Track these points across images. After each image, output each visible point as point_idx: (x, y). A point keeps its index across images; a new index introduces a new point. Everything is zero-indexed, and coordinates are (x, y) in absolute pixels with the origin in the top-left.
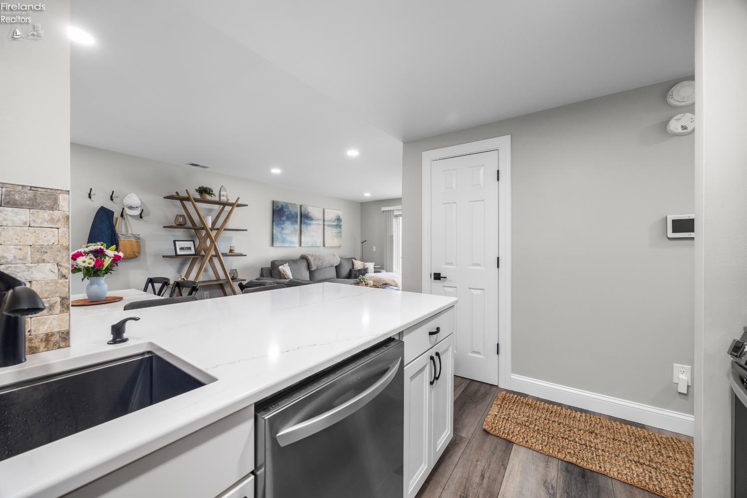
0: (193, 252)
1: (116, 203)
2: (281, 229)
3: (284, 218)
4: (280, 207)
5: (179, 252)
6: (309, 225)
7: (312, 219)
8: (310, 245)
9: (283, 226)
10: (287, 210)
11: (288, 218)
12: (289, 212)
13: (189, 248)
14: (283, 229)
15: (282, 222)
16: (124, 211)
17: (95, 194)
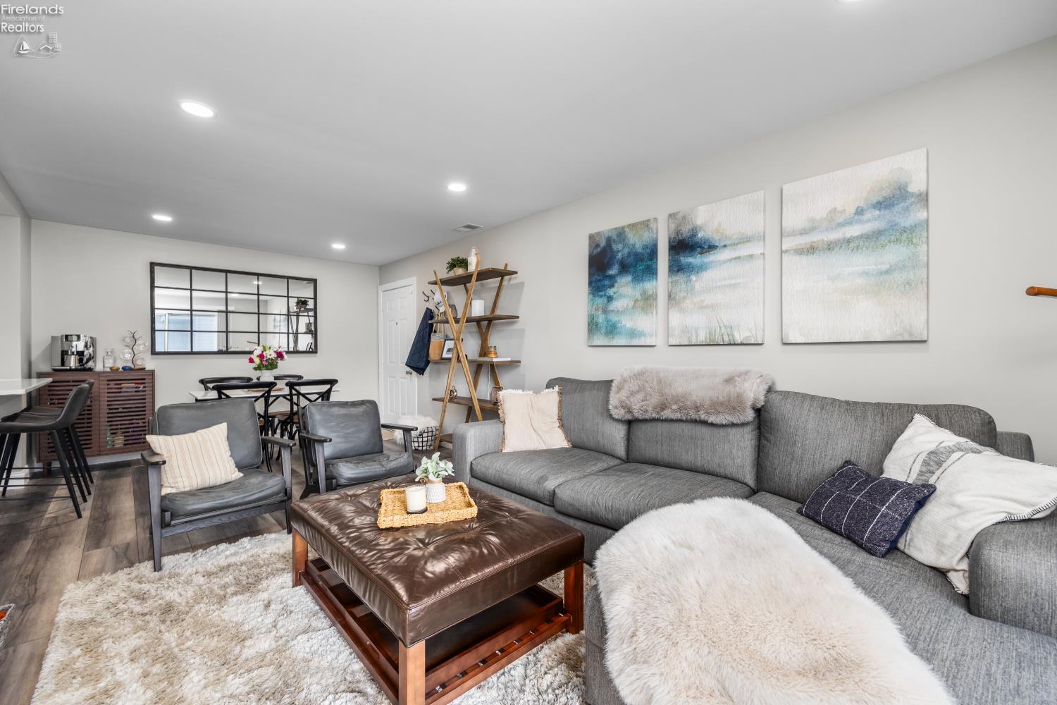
2: (605, 299)
3: (613, 271)
4: (603, 244)
6: (701, 268)
7: (712, 247)
8: (702, 338)
9: (611, 292)
10: (620, 247)
11: (624, 268)
12: (626, 251)
14: (610, 299)
15: (607, 282)
16: (437, 309)
17: (429, 296)
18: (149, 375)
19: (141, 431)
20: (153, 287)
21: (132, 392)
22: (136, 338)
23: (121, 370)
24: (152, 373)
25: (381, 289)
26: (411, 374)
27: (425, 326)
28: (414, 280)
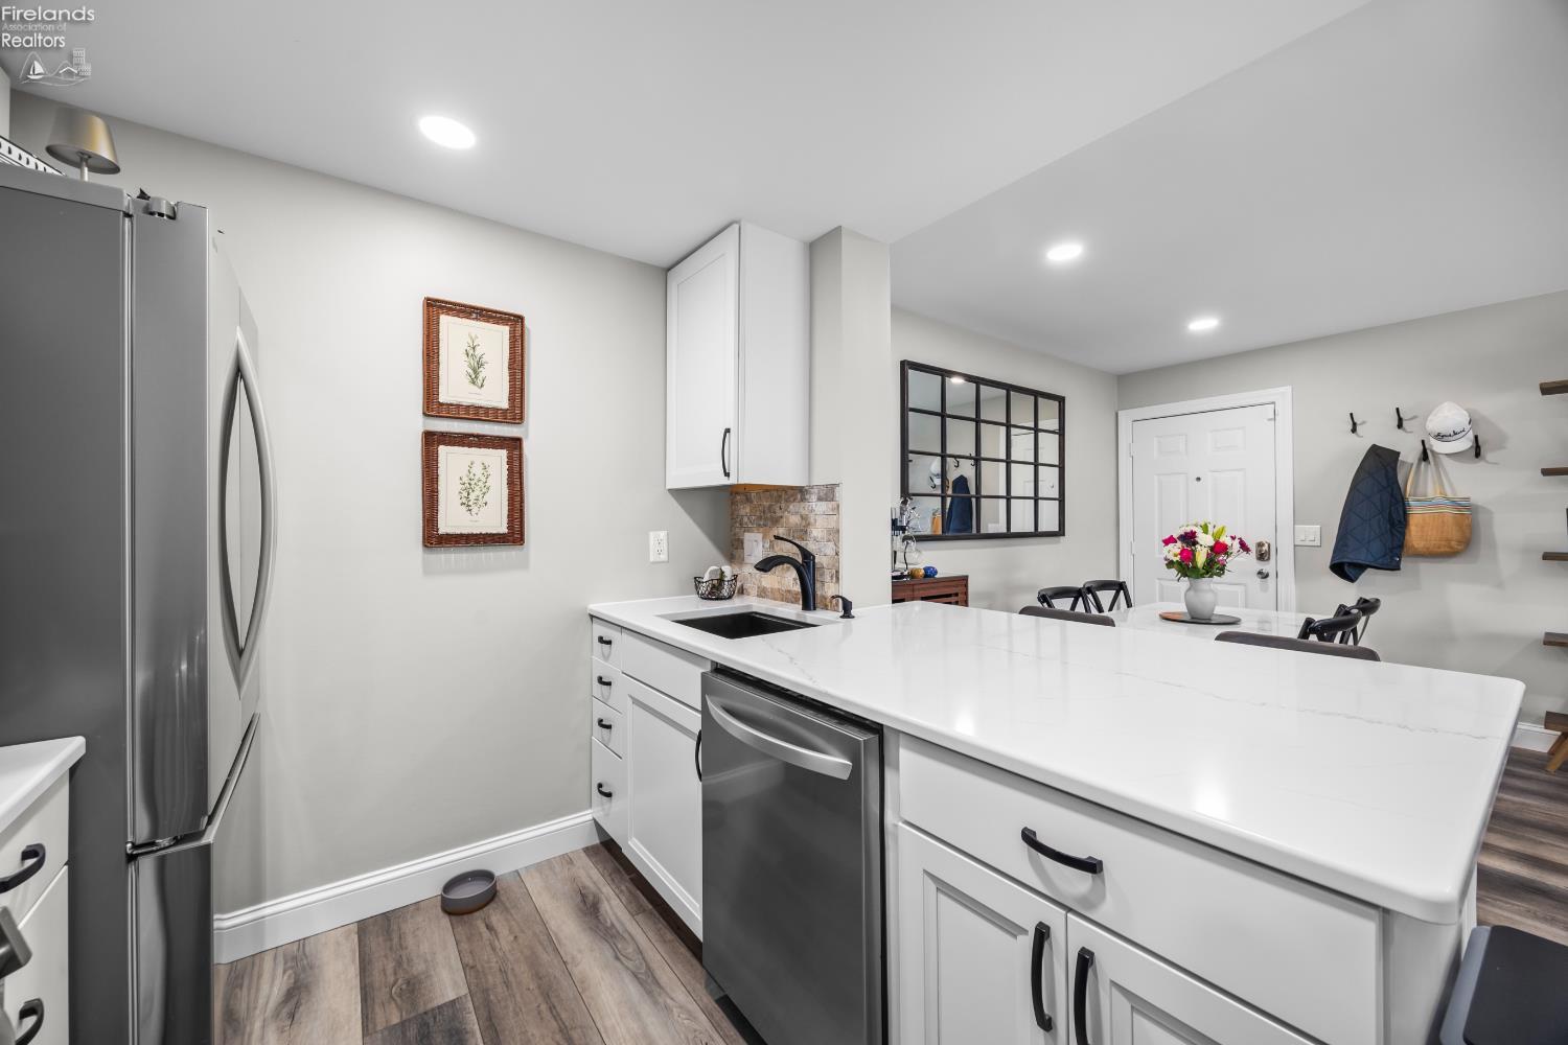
1: (1412, 432)
16: (1427, 446)
17: (1364, 423)
23: (923, 575)
25: (1126, 417)
26: (1267, 576)
27: (1384, 483)
28: (1282, 394)
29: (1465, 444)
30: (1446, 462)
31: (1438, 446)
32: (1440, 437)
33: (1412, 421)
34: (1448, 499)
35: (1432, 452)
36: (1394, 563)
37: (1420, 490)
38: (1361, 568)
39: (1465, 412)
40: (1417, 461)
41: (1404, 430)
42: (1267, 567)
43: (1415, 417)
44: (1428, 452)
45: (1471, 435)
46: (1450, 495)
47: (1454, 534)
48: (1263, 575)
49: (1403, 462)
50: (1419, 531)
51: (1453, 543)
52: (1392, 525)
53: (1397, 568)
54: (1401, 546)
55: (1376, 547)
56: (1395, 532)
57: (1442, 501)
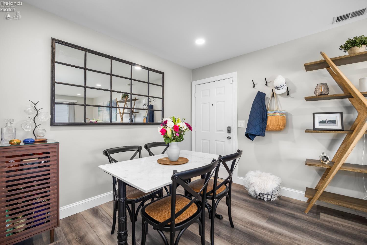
0: (338, 126)
1: (270, 87)
5: (317, 126)
13: (334, 122)
16: (274, 92)
17: (257, 84)
18: (54, 148)
19: (45, 209)
20: (53, 62)
21: (35, 168)
22: (38, 109)
23: (22, 144)
24: (57, 145)
25: (194, 83)
26: (230, 138)
27: (261, 105)
28: (235, 75)
29: (284, 91)
30: (279, 96)
31: (277, 92)
32: (277, 88)
33: (270, 83)
34: (279, 110)
35: (275, 93)
36: (263, 134)
37: (272, 108)
38: (254, 136)
39: (284, 79)
40: (271, 97)
41: (268, 86)
42: (230, 135)
43: (271, 82)
44: (274, 93)
45: (286, 87)
46: (280, 109)
47: (281, 123)
48: (229, 138)
49: (267, 98)
50: (271, 122)
51: (281, 127)
52: (263, 120)
53: (264, 136)
54: (265, 128)
55: (258, 128)
56: (264, 122)
57: (278, 111)
